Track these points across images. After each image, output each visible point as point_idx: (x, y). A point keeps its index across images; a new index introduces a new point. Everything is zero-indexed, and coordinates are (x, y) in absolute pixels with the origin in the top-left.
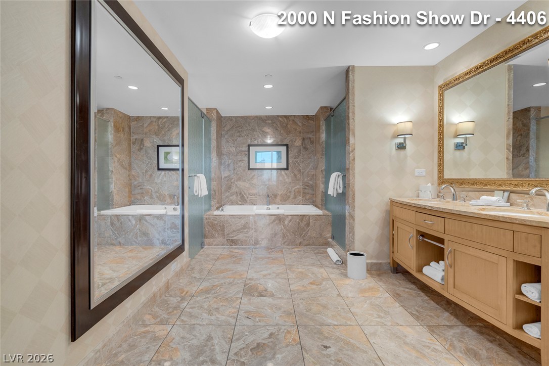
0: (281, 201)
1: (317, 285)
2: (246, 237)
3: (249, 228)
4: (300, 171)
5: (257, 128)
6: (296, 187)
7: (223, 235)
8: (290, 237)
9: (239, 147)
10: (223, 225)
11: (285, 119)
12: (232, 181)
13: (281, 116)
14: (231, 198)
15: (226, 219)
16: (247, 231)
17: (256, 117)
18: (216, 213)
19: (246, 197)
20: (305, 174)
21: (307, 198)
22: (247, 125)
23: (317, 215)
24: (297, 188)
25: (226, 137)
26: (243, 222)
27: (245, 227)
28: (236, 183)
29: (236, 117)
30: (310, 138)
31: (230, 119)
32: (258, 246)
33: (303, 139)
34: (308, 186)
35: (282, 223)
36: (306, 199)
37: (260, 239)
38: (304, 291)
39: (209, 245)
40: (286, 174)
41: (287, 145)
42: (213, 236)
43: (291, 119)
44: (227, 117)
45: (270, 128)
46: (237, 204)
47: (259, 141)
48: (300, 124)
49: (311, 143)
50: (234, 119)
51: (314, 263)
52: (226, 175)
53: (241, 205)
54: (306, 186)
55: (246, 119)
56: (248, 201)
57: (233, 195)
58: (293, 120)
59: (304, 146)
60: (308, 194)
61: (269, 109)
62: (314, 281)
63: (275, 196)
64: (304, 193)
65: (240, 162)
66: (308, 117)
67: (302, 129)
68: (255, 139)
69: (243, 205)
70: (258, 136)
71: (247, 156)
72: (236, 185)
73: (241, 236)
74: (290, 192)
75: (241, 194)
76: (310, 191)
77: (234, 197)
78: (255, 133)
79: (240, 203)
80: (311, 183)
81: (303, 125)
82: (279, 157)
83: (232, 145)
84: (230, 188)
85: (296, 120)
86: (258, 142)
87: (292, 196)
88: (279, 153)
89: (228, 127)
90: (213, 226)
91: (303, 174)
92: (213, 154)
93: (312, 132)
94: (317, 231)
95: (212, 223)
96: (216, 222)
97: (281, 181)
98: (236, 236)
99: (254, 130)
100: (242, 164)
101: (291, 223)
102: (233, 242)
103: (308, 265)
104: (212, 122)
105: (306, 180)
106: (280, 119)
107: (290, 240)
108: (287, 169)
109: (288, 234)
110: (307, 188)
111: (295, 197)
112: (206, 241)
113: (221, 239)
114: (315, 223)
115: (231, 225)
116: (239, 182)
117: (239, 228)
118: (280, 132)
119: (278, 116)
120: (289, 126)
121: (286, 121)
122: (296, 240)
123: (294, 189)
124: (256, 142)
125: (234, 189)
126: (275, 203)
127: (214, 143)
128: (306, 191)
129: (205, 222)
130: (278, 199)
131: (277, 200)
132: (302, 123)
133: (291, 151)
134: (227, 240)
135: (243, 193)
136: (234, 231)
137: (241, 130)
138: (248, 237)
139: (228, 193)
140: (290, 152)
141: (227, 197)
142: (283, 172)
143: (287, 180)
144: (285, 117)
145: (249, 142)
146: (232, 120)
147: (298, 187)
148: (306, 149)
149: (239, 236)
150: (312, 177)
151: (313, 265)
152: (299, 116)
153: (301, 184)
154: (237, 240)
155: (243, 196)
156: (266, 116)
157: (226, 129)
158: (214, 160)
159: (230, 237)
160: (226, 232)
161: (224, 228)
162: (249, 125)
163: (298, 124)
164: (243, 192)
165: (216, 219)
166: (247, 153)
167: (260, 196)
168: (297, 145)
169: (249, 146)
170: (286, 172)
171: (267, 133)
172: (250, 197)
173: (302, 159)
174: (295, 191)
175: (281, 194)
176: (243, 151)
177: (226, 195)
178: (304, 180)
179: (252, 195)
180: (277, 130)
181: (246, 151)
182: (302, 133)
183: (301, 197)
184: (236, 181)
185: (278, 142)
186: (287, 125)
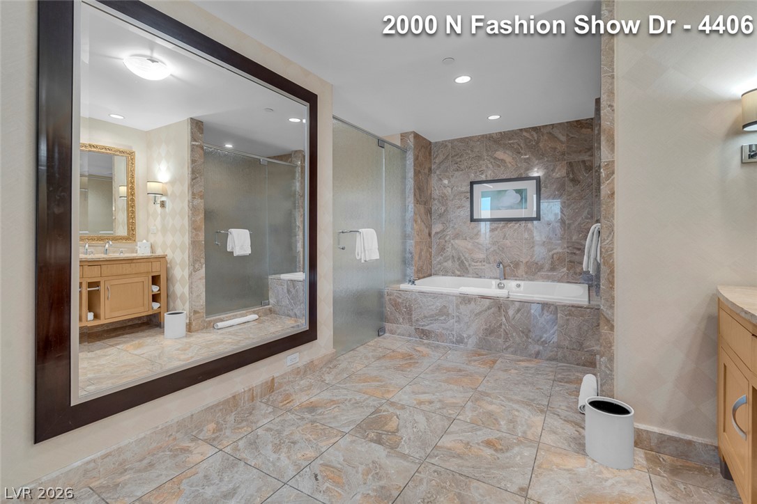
0: (526, 273)
1: (496, 450)
2: (444, 328)
3: (448, 315)
4: (563, 222)
5: (485, 154)
6: (555, 251)
7: (410, 320)
8: (518, 340)
9: (457, 187)
10: (410, 305)
11: (534, 133)
12: (447, 238)
13: (526, 130)
14: (445, 264)
15: (414, 297)
16: (445, 320)
17: (483, 136)
18: (406, 286)
19: (467, 264)
20: (573, 227)
21: (578, 271)
22: (469, 152)
23: (573, 306)
24: (558, 253)
25: (438, 172)
26: (439, 304)
27: (443, 312)
28: (452, 241)
29: (452, 141)
30: (584, 162)
31: (443, 144)
32: (462, 346)
33: (570, 164)
34: (579, 249)
35: (503, 313)
37: (465, 336)
38: (459, 456)
39: (392, 332)
40: (536, 228)
41: (538, 178)
42: (396, 321)
43: (545, 131)
44: (439, 142)
45: (507, 152)
46: (454, 274)
47: (488, 176)
48: (563, 138)
49: (586, 169)
50: (450, 145)
51: (533, 400)
52: (438, 230)
53: (459, 276)
54: (576, 248)
55: (466, 141)
56: (471, 271)
57: (448, 260)
58: (550, 133)
59: (571, 176)
60: (580, 263)
61: (495, 121)
62: (499, 439)
63: (517, 265)
64: (570, 261)
65: (459, 210)
66: (581, 124)
67: (567, 147)
68: (482, 172)
69: (463, 276)
70: (487, 167)
71: (469, 200)
72: (452, 245)
73: (435, 327)
74: (543, 259)
75: (459, 259)
77: (449, 264)
78: (481, 162)
79: (458, 273)
81: (570, 139)
82: (523, 199)
83: (447, 185)
84: (443, 249)
85: (556, 132)
86: (486, 176)
87: (547, 266)
88: (521, 192)
89: (441, 157)
90: (396, 305)
91: (568, 228)
92: (409, 199)
93: (589, 149)
94: (573, 335)
95: (396, 301)
96: (400, 301)
97: (526, 239)
98: (428, 325)
99: (479, 158)
100: (462, 213)
101: (519, 315)
102: (424, 334)
103: (518, 402)
104: (409, 153)
105: (574, 238)
106: (525, 134)
107: (519, 344)
108: (538, 218)
109: (514, 334)
110: (578, 252)
111: (553, 269)
112: (388, 326)
113: (407, 326)
114: (568, 320)
115: (421, 307)
116: (456, 241)
117: (433, 313)
118: (526, 156)
119: (521, 130)
120: (541, 145)
121: (535, 135)
122: (530, 347)
123: (550, 254)
124: (483, 177)
125: (449, 251)
126: (516, 277)
127: (410, 183)
128: (576, 258)
129: (387, 298)
130: (521, 270)
131: (519, 271)
132: (568, 135)
133: (546, 187)
134: (416, 329)
135: (463, 258)
136: (425, 317)
137: (458, 160)
138: (447, 329)
139: (441, 257)
140: (543, 189)
141: (440, 263)
142: (530, 225)
143: (538, 238)
144: (535, 129)
145: (473, 177)
146: (446, 146)
147: (559, 250)
148: (575, 181)
149: (432, 325)
151: (528, 403)
152: (560, 124)
153: (566, 246)
154: (430, 332)
155: (462, 262)
156: (501, 133)
157: (437, 161)
158: (410, 207)
159: (420, 325)
160: (414, 317)
161: (411, 310)
162: (472, 151)
163: (558, 139)
164: (464, 256)
165: (401, 295)
166: (469, 195)
167: (490, 263)
168: (558, 176)
169: (472, 184)
170: (536, 223)
171: (502, 160)
172: (473, 264)
173: (568, 200)
174: (553, 258)
175: (527, 262)
176: (462, 193)
177: (438, 260)
178: (571, 238)
179: (477, 262)
180: (519, 153)
181: (467, 192)
182: (568, 153)
183: (565, 269)
184: (453, 239)
185: (521, 174)
186: (538, 143)
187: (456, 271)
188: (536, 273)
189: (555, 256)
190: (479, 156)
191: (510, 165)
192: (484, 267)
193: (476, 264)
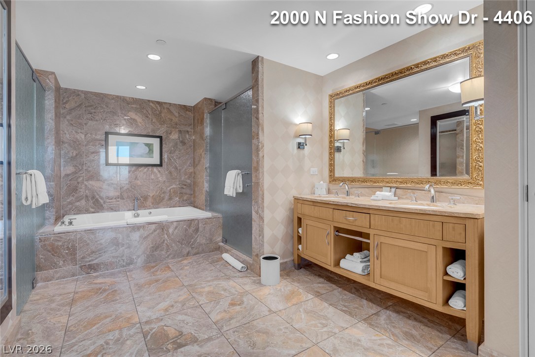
0: (153, 203)
4: (176, 168)
5: (119, 111)
6: (172, 187)
9: (91, 134)
11: (158, 106)
12: (80, 180)
13: (152, 102)
14: (78, 204)
17: (118, 97)
19: (102, 201)
20: (182, 171)
21: (185, 198)
22: (105, 107)
25: (68, 117)
28: (85, 182)
29: (85, 92)
30: (188, 131)
31: (75, 93)
33: (180, 132)
34: (185, 185)
36: (183, 200)
40: (159, 171)
41: (161, 138)
43: (165, 106)
45: (138, 114)
46: (87, 211)
48: (177, 114)
49: (189, 136)
50: (83, 95)
52: (69, 172)
53: (93, 213)
54: (184, 185)
56: (106, 207)
57: (81, 199)
58: (168, 109)
59: (181, 139)
60: (186, 194)
63: (146, 198)
64: (181, 193)
65: (93, 155)
66: (186, 108)
67: (179, 120)
68: (116, 126)
69: (97, 213)
70: (121, 122)
71: (104, 147)
72: (86, 185)
74: (164, 193)
75: (93, 197)
76: (188, 191)
77: (82, 203)
78: (116, 117)
79: (92, 210)
80: (189, 181)
81: (180, 116)
82: (151, 151)
83: (79, 131)
84: (75, 190)
85: (172, 109)
87: (167, 197)
88: (149, 146)
89: (73, 104)
91: (179, 172)
92: (49, 141)
93: (191, 125)
97: (153, 179)
104: (48, 92)
105: (183, 178)
106: (152, 105)
108: (161, 165)
110: (184, 187)
111: (170, 199)
116: (91, 182)
118: (152, 120)
119: (149, 101)
120: (163, 115)
121: (159, 108)
123: (169, 189)
125: (82, 191)
126: (145, 207)
127: (51, 124)
128: (184, 191)
130: (149, 202)
131: (147, 203)
132: (179, 113)
133: (166, 144)
135: (97, 197)
137: (93, 111)
139: (72, 198)
140: (164, 145)
141: (70, 203)
142: (155, 169)
143: (160, 179)
144: (159, 103)
145: (107, 128)
146: (79, 95)
147: (174, 186)
148: (183, 143)
150: (190, 175)
152: (175, 104)
153: (178, 183)
155: (97, 200)
156: (133, 98)
157: (67, 106)
158: (49, 148)
163: (173, 114)
164: (98, 195)
166: (103, 143)
167: (123, 199)
168: (173, 138)
169: (107, 134)
170: (159, 168)
171: (134, 119)
172: (108, 201)
173: (179, 154)
174: (170, 191)
175: (153, 196)
176: (97, 140)
177: (68, 200)
178: (181, 178)
179: (112, 199)
180: (148, 117)
181: (102, 140)
182: (180, 125)
183: (177, 198)
184: (87, 180)
185: (149, 132)
186: (161, 113)
187: (90, 208)
188: (159, 203)
189: (171, 190)
190: (113, 112)
191: (140, 125)
192: (118, 203)
193: (110, 201)
